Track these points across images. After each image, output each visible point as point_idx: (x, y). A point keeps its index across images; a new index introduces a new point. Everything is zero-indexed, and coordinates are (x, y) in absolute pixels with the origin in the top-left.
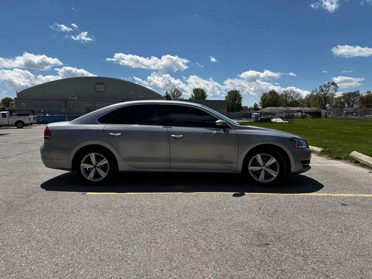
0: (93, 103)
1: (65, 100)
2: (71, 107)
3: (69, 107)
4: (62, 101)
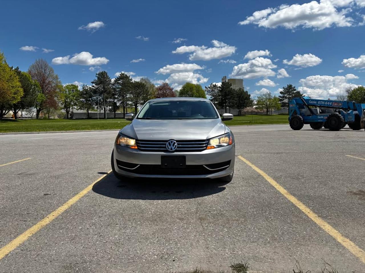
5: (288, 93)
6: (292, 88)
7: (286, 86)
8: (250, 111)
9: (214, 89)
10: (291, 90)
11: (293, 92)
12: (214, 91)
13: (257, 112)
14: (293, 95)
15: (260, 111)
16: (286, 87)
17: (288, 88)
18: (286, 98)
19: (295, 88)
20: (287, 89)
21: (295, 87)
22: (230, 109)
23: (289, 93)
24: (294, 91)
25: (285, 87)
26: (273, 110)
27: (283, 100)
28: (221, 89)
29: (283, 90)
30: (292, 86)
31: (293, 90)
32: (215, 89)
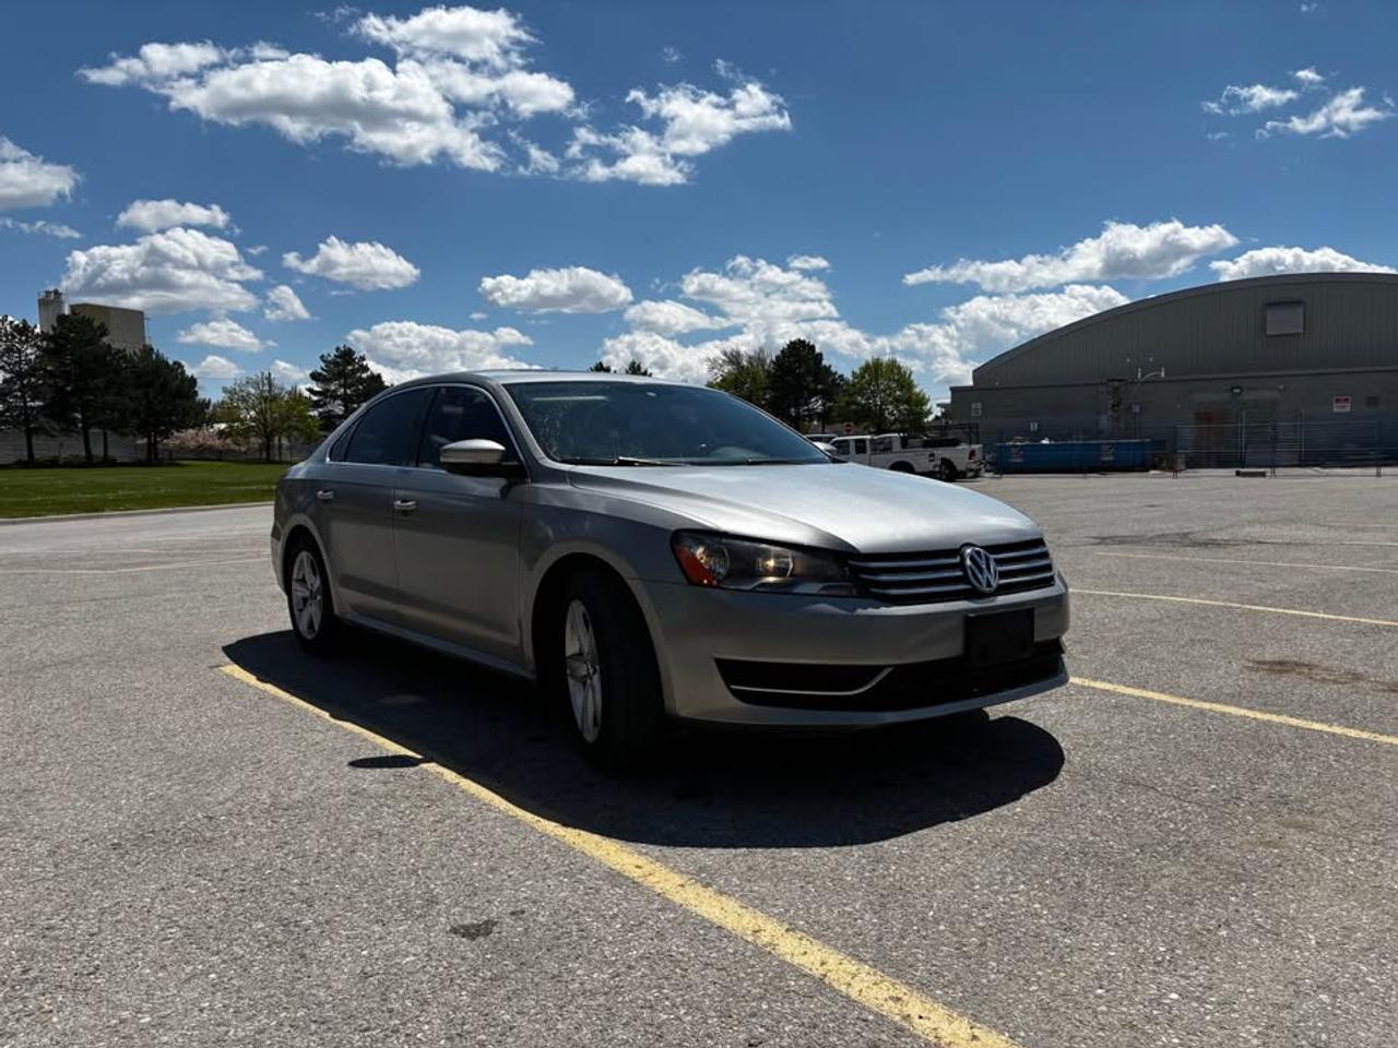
0: (1232, 389)
1: (1116, 384)
2: (1136, 409)
3: (1130, 408)
4: (1101, 388)
5: (342, 381)
6: (354, 360)
7: (333, 353)
8: (193, 444)
9: (20, 342)
10: (350, 368)
11: (359, 374)
12: (19, 351)
13: (221, 452)
14: (361, 387)
15: (233, 447)
16: (332, 355)
17: (338, 360)
18: (335, 397)
19: (365, 363)
20: (335, 363)
21: (363, 359)
22: (105, 434)
23: (345, 379)
24: (363, 372)
25: (329, 355)
26: (285, 442)
27: (325, 404)
28: (52, 346)
29: (323, 365)
30: (354, 353)
31: (358, 370)
32: (27, 341)
